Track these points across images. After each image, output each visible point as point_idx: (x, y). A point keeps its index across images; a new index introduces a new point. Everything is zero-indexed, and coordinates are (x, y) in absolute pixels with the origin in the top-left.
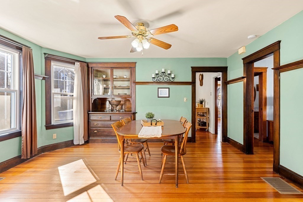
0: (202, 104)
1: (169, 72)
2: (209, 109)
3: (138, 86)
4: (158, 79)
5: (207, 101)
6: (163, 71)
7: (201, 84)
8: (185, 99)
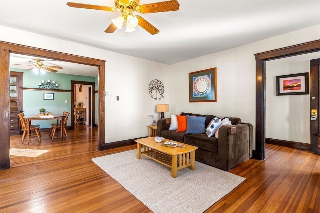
0: (81, 105)
1: (54, 82)
2: (85, 109)
3: (24, 91)
4: (44, 86)
5: (84, 103)
6: (49, 81)
7: (80, 91)
8: (66, 101)
